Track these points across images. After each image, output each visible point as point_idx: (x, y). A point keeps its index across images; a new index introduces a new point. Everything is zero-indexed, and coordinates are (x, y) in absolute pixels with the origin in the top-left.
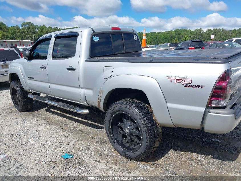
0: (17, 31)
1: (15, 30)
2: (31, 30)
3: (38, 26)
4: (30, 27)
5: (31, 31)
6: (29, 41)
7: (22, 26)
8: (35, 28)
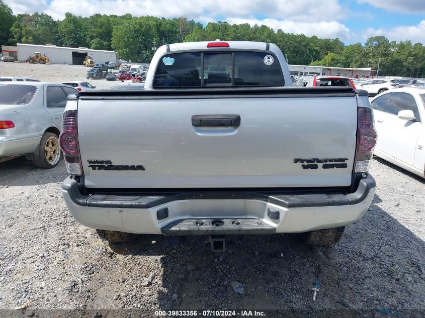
0: (356, 52)
1: (354, 50)
2: (381, 49)
3: (395, 42)
4: (380, 45)
5: (380, 52)
6: (369, 69)
7: (367, 44)
8: (389, 46)
